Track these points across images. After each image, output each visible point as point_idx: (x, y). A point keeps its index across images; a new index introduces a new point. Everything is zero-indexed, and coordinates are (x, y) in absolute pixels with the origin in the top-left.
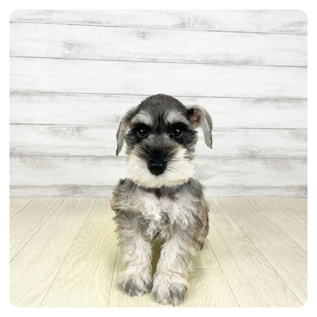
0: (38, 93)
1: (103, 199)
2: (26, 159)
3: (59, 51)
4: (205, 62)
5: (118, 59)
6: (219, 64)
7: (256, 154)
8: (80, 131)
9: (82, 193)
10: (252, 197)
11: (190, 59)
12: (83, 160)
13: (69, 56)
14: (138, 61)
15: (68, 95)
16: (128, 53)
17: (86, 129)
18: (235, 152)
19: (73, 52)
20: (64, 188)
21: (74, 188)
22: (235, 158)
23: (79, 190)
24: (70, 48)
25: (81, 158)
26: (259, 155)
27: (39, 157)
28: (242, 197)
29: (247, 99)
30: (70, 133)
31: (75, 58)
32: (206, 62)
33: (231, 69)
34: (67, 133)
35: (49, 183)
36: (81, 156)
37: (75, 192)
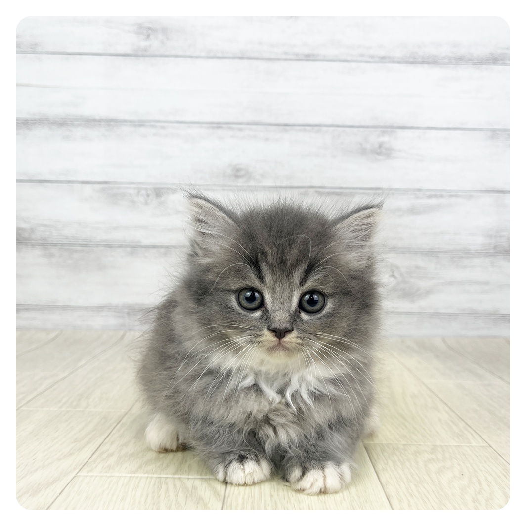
0: (83, 122)
2: (55, 251)
3: (128, 41)
4: (411, 60)
5: (239, 55)
6: (440, 64)
8: (161, 197)
11: (382, 53)
12: (165, 254)
13: (146, 50)
14: (278, 59)
15: (141, 125)
16: (260, 43)
17: (172, 192)
18: (478, 242)
19: (154, 44)
20: (126, 311)
22: (478, 254)
24: (148, 36)
25: (162, 250)
27: (79, 248)
29: (498, 132)
30: (142, 199)
31: (158, 54)
32: (415, 58)
34: (136, 199)
36: (161, 247)
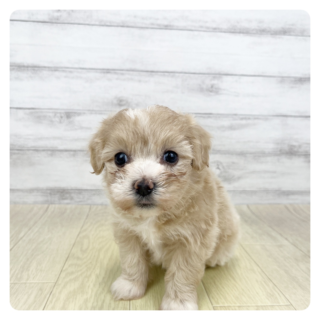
0: (16, 68)
1: (100, 207)
4: (233, 31)
5: (121, 24)
6: (251, 34)
7: (296, 149)
8: (70, 118)
9: (72, 199)
10: (291, 204)
11: (214, 26)
12: (74, 155)
13: (58, 19)
14: (147, 28)
15: (56, 70)
16: (135, 17)
17: (78, 115)
18: (270, 147)
20: (49, 191)
21: (62, 193)
22: (270, 154)
23: (68, 195)
25: (72, 153)
26: (300, 150)
27: (16, 152)
28: (279, 204)
29: (285, 79)
30: (57, 119)
31: (66, 22)
32: (235, 30)
33: (266, 39)
34: (54, 119)
35: (29, 185)
36: (71, 151)
37: (64, 198)
